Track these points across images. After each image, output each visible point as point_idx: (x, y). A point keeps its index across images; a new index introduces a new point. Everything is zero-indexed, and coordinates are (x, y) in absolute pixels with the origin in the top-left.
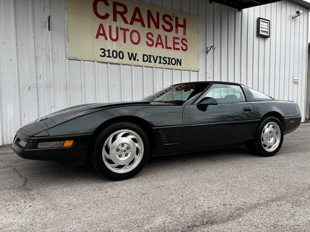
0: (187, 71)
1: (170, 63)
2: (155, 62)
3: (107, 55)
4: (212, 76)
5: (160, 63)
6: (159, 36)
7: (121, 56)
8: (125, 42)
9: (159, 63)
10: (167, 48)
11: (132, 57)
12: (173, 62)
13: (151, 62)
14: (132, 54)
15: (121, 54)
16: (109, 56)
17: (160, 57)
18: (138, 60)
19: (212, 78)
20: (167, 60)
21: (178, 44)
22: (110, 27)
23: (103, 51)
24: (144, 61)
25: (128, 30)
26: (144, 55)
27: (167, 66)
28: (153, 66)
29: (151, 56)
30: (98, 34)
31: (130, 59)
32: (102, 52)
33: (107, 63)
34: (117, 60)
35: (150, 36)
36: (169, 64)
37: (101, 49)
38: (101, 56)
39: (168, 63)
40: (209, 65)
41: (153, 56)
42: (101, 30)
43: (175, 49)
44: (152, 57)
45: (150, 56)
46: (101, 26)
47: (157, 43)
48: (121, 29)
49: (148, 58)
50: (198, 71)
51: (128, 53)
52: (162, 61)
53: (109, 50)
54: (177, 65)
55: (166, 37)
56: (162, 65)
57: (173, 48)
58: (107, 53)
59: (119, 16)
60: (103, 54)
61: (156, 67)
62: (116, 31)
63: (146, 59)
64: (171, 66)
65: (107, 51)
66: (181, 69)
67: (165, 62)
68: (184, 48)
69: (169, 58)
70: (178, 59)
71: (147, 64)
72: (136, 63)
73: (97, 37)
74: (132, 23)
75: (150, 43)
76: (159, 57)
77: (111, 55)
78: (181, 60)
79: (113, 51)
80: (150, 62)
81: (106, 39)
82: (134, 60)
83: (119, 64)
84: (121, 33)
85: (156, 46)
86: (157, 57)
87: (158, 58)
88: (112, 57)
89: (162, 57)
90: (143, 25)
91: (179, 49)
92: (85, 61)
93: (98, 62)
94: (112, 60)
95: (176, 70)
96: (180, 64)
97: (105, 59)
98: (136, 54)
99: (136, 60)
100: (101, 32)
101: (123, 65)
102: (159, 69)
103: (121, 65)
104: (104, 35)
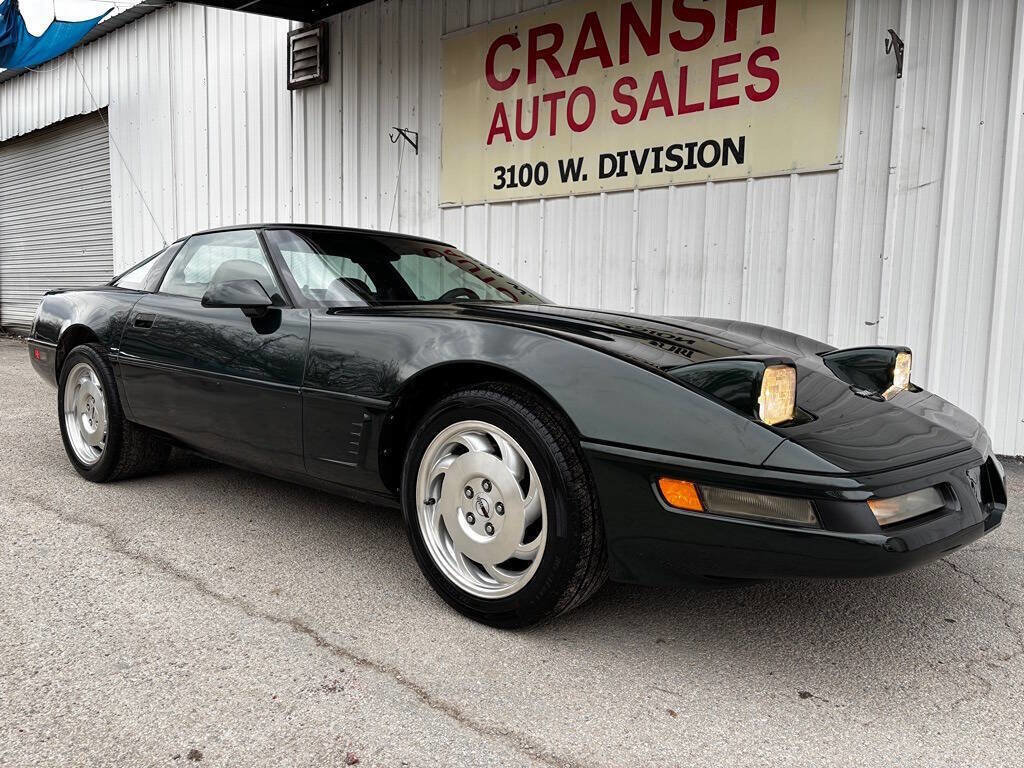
0: (773, 179)
1: (696, 161)
2: (639, 169)
3: (508, 182)
4: (935, 176)
5: (657, 169)
6: (659, 78)
7: (541, 177)
8: (553, 133)
9: (653, 171)
10: (685, 109)
11: (571, 171)
12: (709, 154)
13: (626, 174)
14: (571, 162)
15: (542, 169)
16: (513, 185)
17: (657, 151)
18: (585, 178)
19: (933, 188)
20: (684, 154)
21: (733, 79)
22: (520, 103)
23: (499, 173)
24: (602, 175)
25: (562, 94)
26: (603, 157)
27: (683, 175)
28: (631, 187)
29: (626, 153)
30: (494, 131)
31: (564, 179)
32: (499, 177)
33: (509, 203)
34: (533, 190)
35: (625, 90)
36: (691, 166)
37: (496, 170)
38: (496, 187)
39: (685, 163)
41: (633, 153)
42: (500, 119)
43: (716, 103)
44: (628, 159)
45: (622, 155)
46: (500, 109)
47: (650, 104)
48: (546, 98)
49: (614, 164)
50: (836, 171)
51: (561, 162)
52: (664, 161)
53: (514, 166)
54: (725, 163)
55: (684, 71)
56: (664, 177)
57: (707, 106)
58: (507, 176)
59: (541, 64)
60: (499, 182)
61: (641, 185)
62: (531, 109)
63: (607, 169)
64: (700, 172)
65: (509, 170)
66: (743, 175)
67: (673, 164)
68: (762, 85)
69: (691, 146)
70: (728, 143)
71: (614, 182)
72: (579, 186)
73: (489, 142)
74: (573, 70)
75: (624, 110)
76: (654, 150)
77: (517, 181)
78: (742, 140)
79: (522, 169)
80: (623, 173)
81: (509, 139)
82: (576, 178)
83: (539, 200)
84: (545, 108)
85: (644, 117)
86: (646, 151)
87: (651, 156)
88: (519, 184)
89: (665, 149)
90: (607, 62)
91: (734, 101)
92: (467, 206)
93: (491, 204)
94: (520, 192)
95: (724, 185)
96: (740, 159)
97: (507, 193)
98: (581, 160)
99: (581, 177)
100: (500, 124)
101: (546, 199)
102: (654, 191)
103: (542, 201)
104: (505, 130)
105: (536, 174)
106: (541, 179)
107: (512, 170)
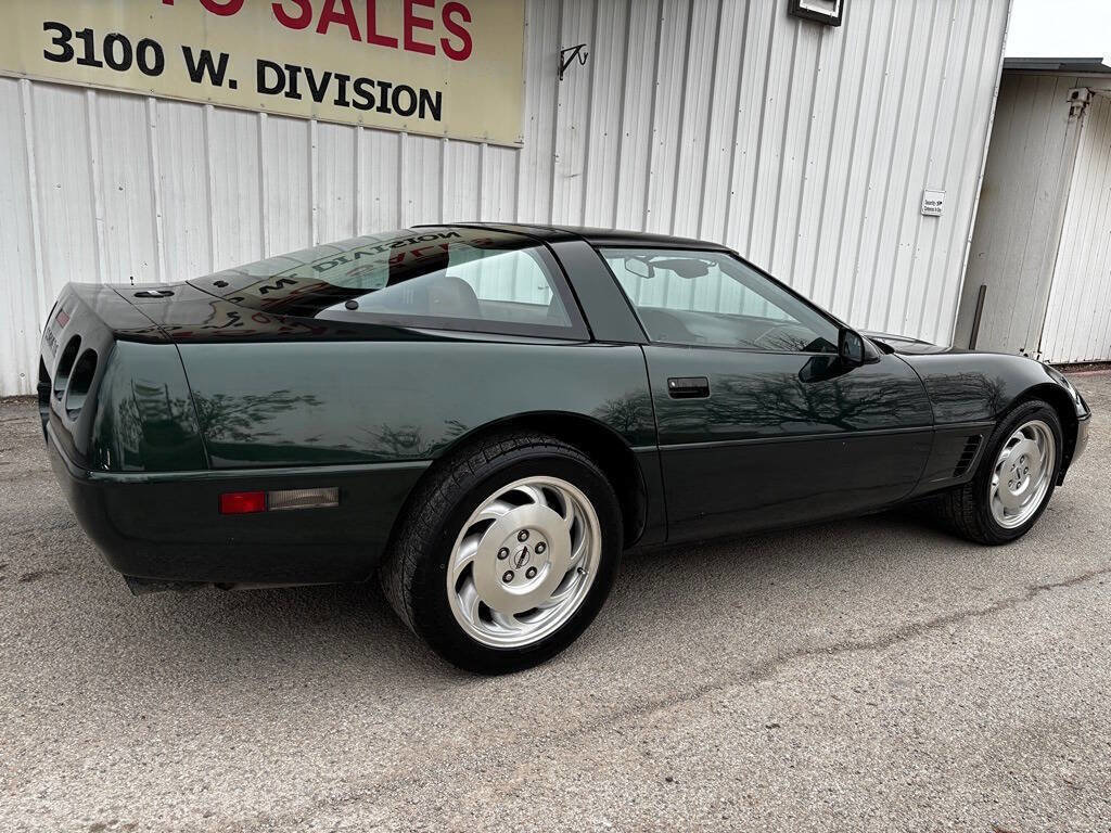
0: (466, 145)
1: (390, 105)
2: (318, 96)
3: (80, 53)
4: (580, 170)
5: (341, 101)
7: (151, 62)
9: (336, 103)
10: (374, 38)
11: (207, 67)
12: (405, 101)
13: (299, 97)
14: (206, 56)
15: (150, 51)
16: (89, 60)
17: (342, 79)
18: (233, 84)
19: (579, 178)
20: (376, 92)
21: (428, 24)
23: (58, 34)
24: (262, 88)
26: (262, 65)
27: (372, 116)
28: (307, 113)
29: (299, 69)
31: (196, 76)
32: (55, 41)
33: (82, 89)
34: (132, 78)
36: (383, 108)
37: (48, 26)
38: (48, 55)
39: (378, 103)
40: (569, 124)
41: (309, 72)
43: (411, 46)
44: (302, 77)
45: (294, 70)
47: (329, 16)
49: (282, 80)
50: (516, 149)
51: (187, 51)
52: (351, 94)
53: (92, 31)
54: (422, 115)
56: (350, 114)
57: (401, 43)
58: (78, 46)
60: (59, 50)
61: (321, 116)
63: (270, 83)
64: (392, 119)
65: (79, 35)
66: (440, 133)
67: (363, 101)
68: (457, 44)
69: (385, 86)
70: (424, 93)
71: (280, 102)
72: (223, 93)
75: (293, 10)
76: (337, 76)
77: (99, 56)
78: (439, 95)
79: (110, 40)
80: (293, 94)
82: (217, 80)
83: (144, 97)
85: (322, 29)
86: (327, 76)
87: (334, 84)
88: (105, 63)
89: (353, 80)
91: (430, 50)
94: (105, 76)
95: (418, 139)
96: (437, 116)
97: (72, 71)
98: (225, 57)
99: (226, 82)
102: (336, 126)
103: (151, 100)
105: (139, 55)
106: (150, 66)
107: (86, 36)
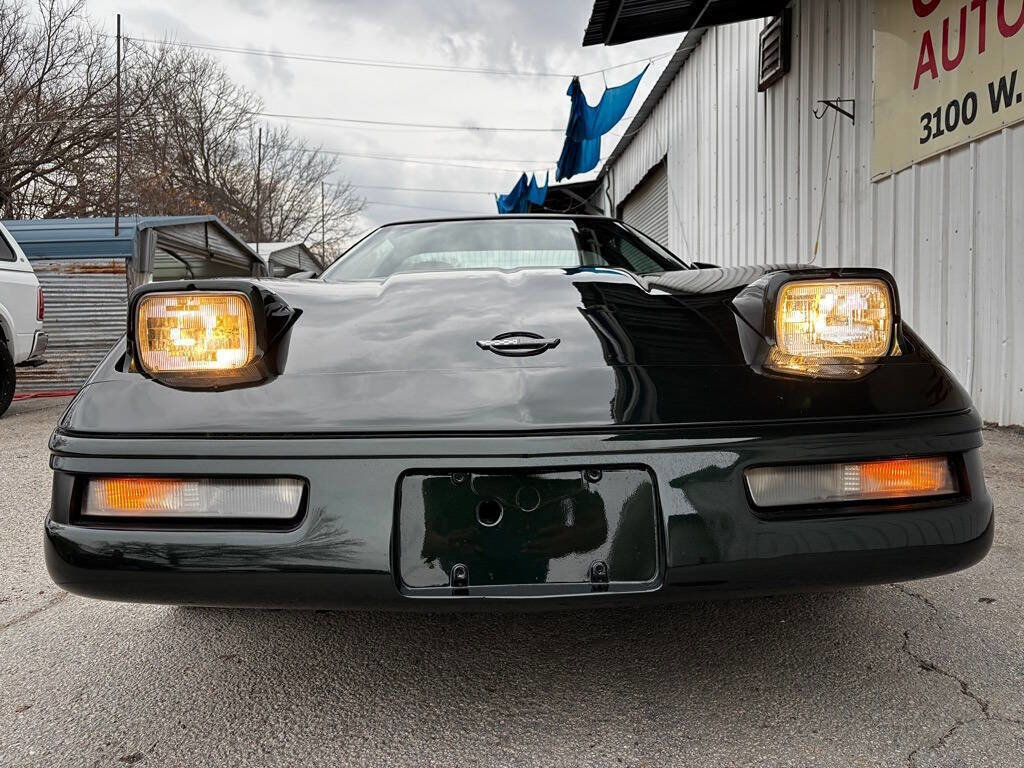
3: (934, 131)
7: (970, 113)
8: (982, 49)
11: (1003, 94)
14: (1003, 81)
15: (970, 101)
16: (938, 132)
18: (1019, 98)
22: (946, 22)
23: (926, 122)
30: (921, 69)
31: (995, 107)
32: (925, 127)
34: (962, 133)
37: (922, 119)
38: (922, 141)
42: (926, 51)
46: (927, 40)
51: (991, 86)
53: (940, 108)
58: (933, 123)
60: (926, 134)
62: (958, 25)
65: (934, 115)
72: (1012, 112)
73: (916, 86)
77: (943, 126)
79: (948, 109)
81: (935, 75)
82: (1008, 103)
84: (973, 20)
88: (946, 130)
92: (898, 173)
93: (920, 163)
94: (949, 140)
97: (936, 145)
98: (1014, 74)
99: (1014, 99)
100: (926, 59)
101: (978, 141)
103: (972, 145)
104: (931, 66)
105: (963, 111)
106: (969, 116)
107: (938, 114)
